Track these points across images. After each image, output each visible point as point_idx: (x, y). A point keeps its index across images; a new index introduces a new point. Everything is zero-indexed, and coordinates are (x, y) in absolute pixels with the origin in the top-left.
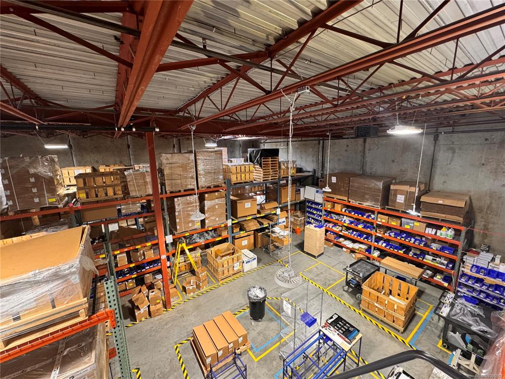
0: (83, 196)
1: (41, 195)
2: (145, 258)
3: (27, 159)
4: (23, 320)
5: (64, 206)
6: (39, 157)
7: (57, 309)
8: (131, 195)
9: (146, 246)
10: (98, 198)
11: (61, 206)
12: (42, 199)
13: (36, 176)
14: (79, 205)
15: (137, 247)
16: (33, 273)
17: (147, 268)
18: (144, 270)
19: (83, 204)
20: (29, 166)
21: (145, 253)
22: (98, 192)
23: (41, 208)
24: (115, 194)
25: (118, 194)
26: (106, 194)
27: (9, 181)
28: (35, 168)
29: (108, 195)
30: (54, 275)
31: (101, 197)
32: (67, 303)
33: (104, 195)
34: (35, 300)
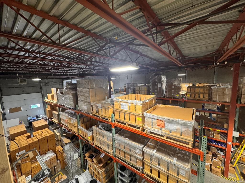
0: (189, 96)
1: (174, 93)
2: (213, 137)
3: (173, 80)
4: (172, 134)
5: (181, 99)
6: (177, 79)
7: (182, 137)
8: (213, 99)
9: (216, 131)
10: (195, 98)
11: (180, 98)
12: (174, 94)
13: (175, 86)
14: (186, 99)
15: (210, 129)
16: (178, 119)
17: (213, 143)
18: (212, 143)
19: (188, 99)
20: (173, 82)
21: (215, 134)
22: (195, 95)
23: (174, 98)
24: (204, 98)
25: (205, 98)
26: (199, 97)
27: (167, 87)
28: (175, 83)
29: (200, 97)
30: (184, 124)
31: (196, 98)
32: (186, 137)
33: (198, 97)
34: (176, 129)
